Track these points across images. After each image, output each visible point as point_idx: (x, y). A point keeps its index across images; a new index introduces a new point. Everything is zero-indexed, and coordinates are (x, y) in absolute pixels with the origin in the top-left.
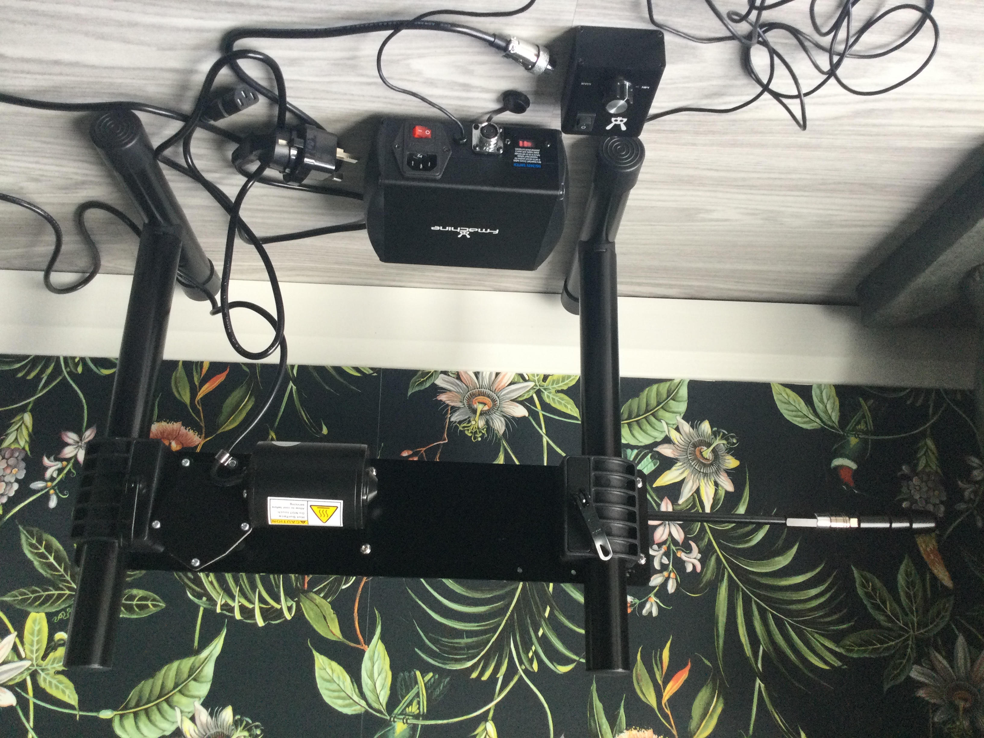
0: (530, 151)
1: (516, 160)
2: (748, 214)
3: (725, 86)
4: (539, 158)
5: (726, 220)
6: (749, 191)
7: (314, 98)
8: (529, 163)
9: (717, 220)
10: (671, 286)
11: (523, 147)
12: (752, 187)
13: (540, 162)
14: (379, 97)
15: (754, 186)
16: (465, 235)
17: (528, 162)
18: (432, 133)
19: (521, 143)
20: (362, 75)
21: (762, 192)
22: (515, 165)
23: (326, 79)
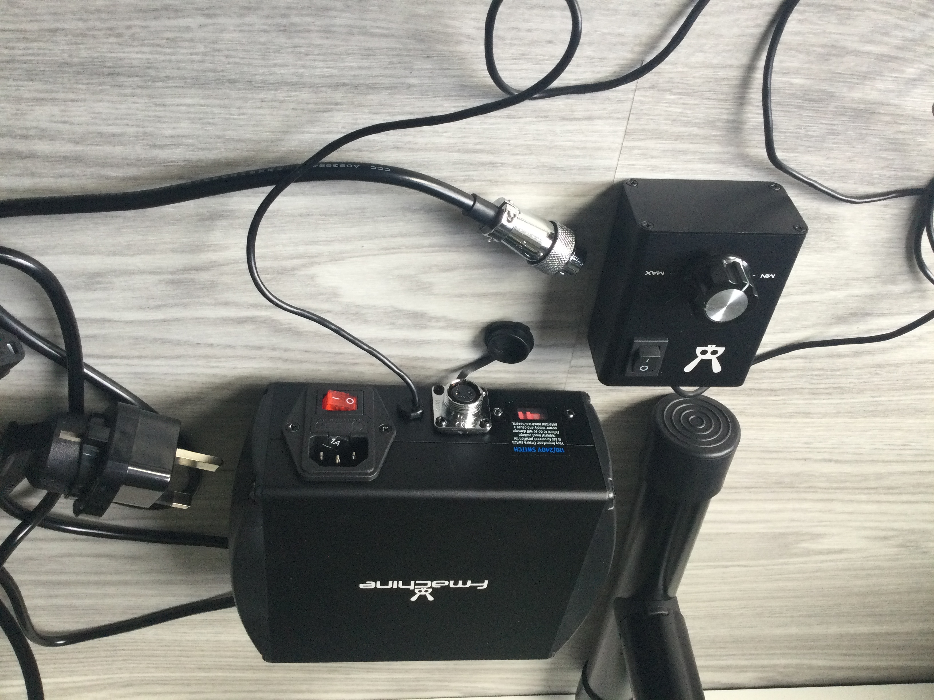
0: (539, 426)
1: (516, 442)
2: (876, 538)
3: (871, 297)
4: (557, 436)
5: (841, 551)
6: (884, 498)
7: (139, 357)
8: (542, 446)
9: (829, 552)
10: (743, 669)
11: (525, 421)
12: (890, 489)
13: (562, 444)
14: (260, 348)
15: (893, 488)
16: (425, 596)
17: (539, 443)
18: (358, 403)
19: (521, 415)
20: (226, 304)
21: (904, 498)
22: (516, 449)
23: (160, 315)
